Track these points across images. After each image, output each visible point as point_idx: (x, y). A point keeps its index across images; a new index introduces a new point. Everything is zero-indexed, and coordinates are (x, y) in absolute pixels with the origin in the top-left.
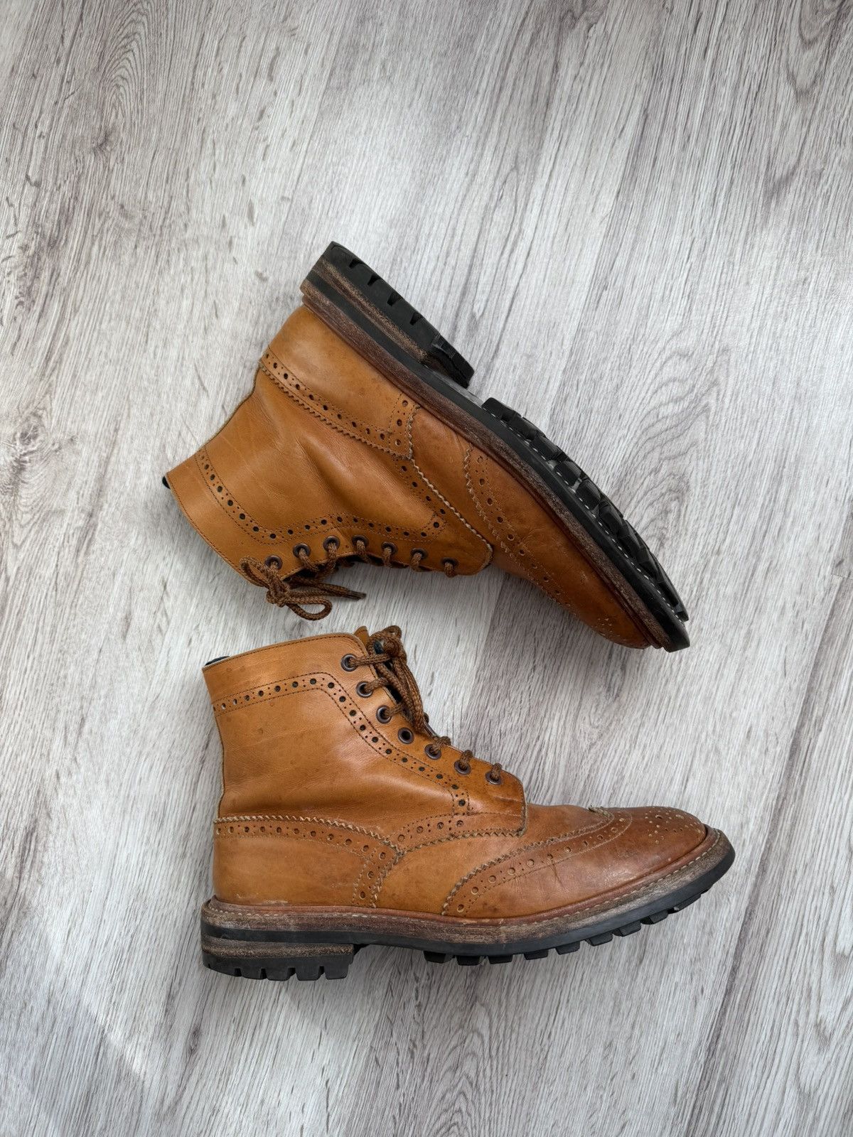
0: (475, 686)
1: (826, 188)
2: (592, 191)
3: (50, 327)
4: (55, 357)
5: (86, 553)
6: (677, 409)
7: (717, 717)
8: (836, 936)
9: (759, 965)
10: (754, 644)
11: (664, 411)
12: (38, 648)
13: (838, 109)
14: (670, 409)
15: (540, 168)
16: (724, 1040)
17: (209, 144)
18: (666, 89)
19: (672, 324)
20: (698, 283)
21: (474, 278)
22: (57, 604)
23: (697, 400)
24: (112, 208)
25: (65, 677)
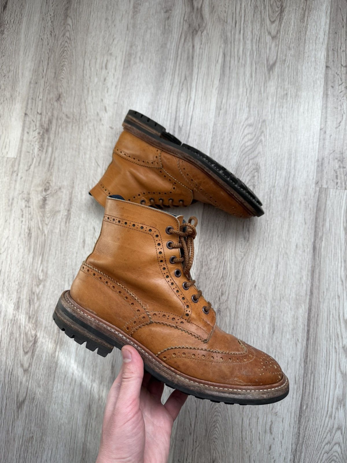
0: (199, 245)
1: (288, 64)
2: (211, 81)
3: (49, 155)
4: (52, 164)
5: (69, 223)
6: (252, 142)
7: (284, 242)
8: (344, 313)
9: (317, 328)
10: (292, 215)
11: (247, 144)
12: (57, 256)
13: (287, 39)
14: (249, 143)
15: (193, 77)
16: (310, 357)
17: (90, 92)
18: (229, 46)
19: (245, 116)
20: (251, 102)
21: (178, 115)
22: (62, 240)
23: (258, 138)
24: (64, 117)
25: (67, 263)
